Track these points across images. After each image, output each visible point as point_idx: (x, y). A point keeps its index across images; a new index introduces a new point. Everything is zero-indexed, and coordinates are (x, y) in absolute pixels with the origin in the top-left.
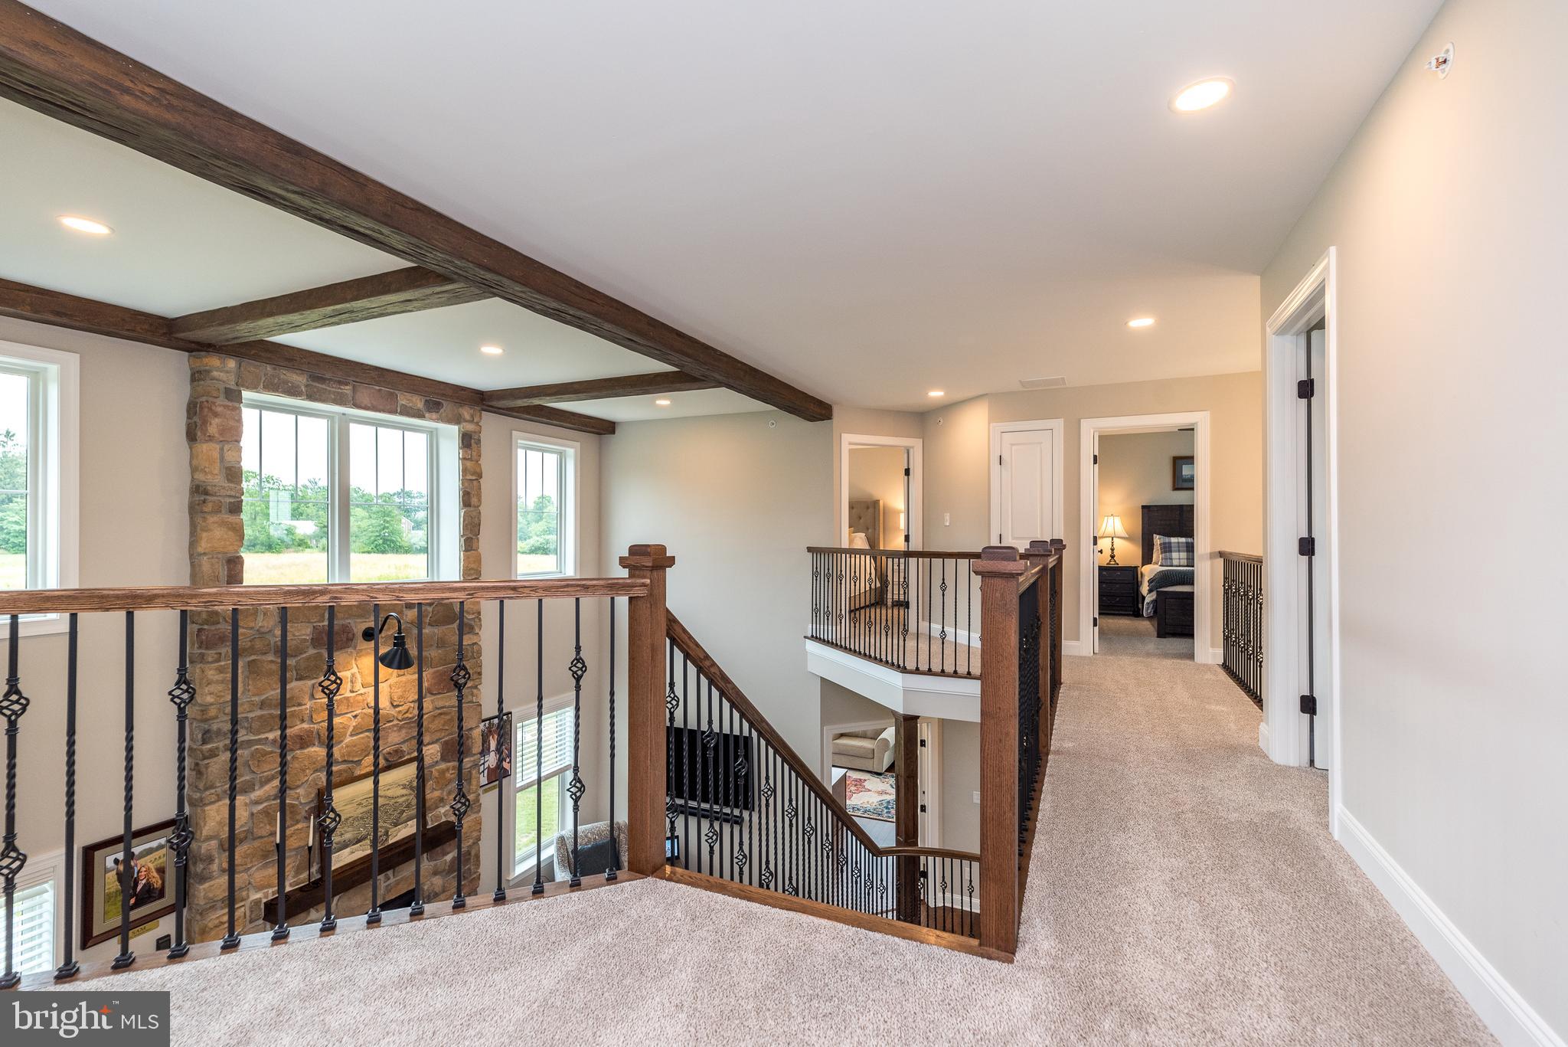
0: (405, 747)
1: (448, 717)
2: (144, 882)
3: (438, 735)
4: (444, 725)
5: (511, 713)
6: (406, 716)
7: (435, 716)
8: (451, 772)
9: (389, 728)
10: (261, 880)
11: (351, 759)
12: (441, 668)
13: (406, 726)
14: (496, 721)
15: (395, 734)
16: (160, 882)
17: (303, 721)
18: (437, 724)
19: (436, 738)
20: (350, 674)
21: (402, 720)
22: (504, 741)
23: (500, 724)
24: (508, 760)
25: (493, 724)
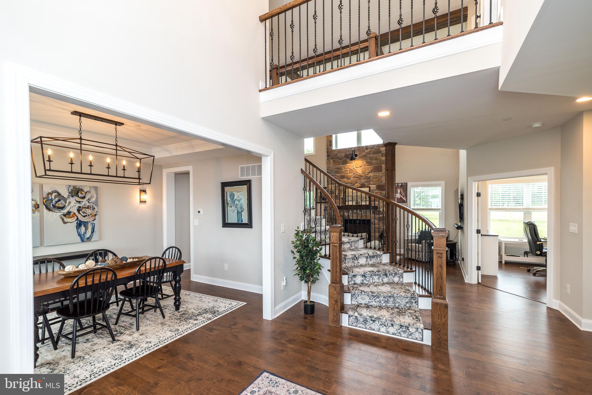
0: (366, 184)
3: (375, 183)
4: (377, 180)
5: (406, 183)
9: (362, 178)
12: (376, 165)
14: (400, 184)
15: (363, 180)
17: (343, 173)
18: (375, 180)
19: (374, 183)
20: (352, 164)
21: (365, 177)
22: (403, 191)
23: (401, 186)
24: (405, 197)
25: (399, 185)
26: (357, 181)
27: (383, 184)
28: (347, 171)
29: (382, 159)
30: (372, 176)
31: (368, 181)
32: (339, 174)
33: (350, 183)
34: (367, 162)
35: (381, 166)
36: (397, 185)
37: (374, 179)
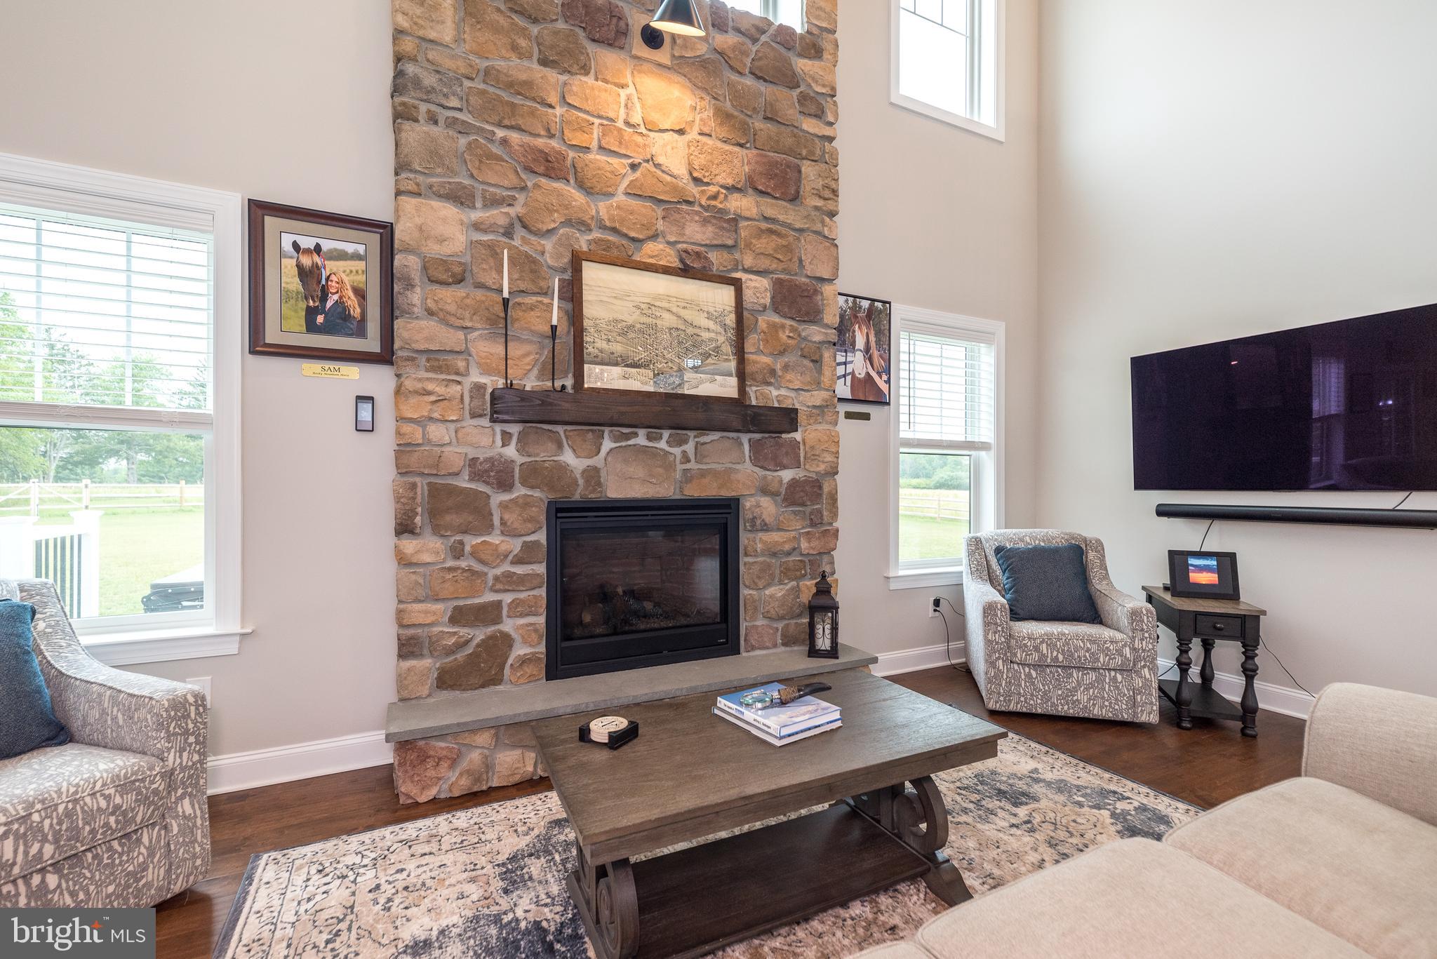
0: (713, 256)
1: (784, 243)
2: (336, 297)
3: (764, 263)
4: (775, 250)
5: (889, 303)
6: (713, 203)
7: (762, 231)
8: (787, 333)
9: (686, 211)
10: (487, 358)
11: (625, 231)
12: (772, 154)
13: (714, 221)
14: (865, 304)
15: (696, 226)
16: (358, 310)
17: (552, 136)
18: (764, 244)
19: (762, 267)
20: (623, 93)
21: (707, 208)
22: (878, 342)
23: (871, 313)
24: (885, 377)
25: (860, 307)
26: (660, 225)
27: (803, 279)
28: (582, 129)
29: (805, 127)
30: (747, 214)
31: (730, 242)
32: (518, 128)
33: (603, 227)
34: (723, 116)
35: (800, 172)
36: (854, 302)
37: (759, 237)
